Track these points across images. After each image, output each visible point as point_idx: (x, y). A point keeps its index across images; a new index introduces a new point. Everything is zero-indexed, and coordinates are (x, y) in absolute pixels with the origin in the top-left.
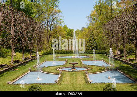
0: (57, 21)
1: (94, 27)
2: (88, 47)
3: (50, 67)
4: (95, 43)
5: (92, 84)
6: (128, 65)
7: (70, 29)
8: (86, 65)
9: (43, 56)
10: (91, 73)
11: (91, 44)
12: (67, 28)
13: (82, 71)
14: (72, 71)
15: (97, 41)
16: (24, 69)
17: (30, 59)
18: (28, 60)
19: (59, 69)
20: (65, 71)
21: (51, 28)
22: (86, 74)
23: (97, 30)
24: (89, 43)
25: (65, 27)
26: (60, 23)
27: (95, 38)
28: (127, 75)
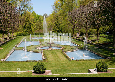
0: (28, 8)
1: (58, 14)
2: (54, 30)
3: (30, 46)
4: (60, 27)
5: (74, 61)
6: (91, 45)
7: (38, 15)
8: (59, 45)
9: (17, 37)
10: (67, 51)
11: (57, 27)
12: (35, 14)
13: (58, 50)
14: (50, 50)
15: (61, 25)
16: (8, 48)
17: (8, 39)
18: (7, 41)
19: (38, 48)
20: (45, 50)
21: (22, 14)
22: (64, 52)
23: (61, 16)
24: (55, 27)
25: (34, 13)
26: (30, 9)
27: (60, 23)
28: (96, 53)
